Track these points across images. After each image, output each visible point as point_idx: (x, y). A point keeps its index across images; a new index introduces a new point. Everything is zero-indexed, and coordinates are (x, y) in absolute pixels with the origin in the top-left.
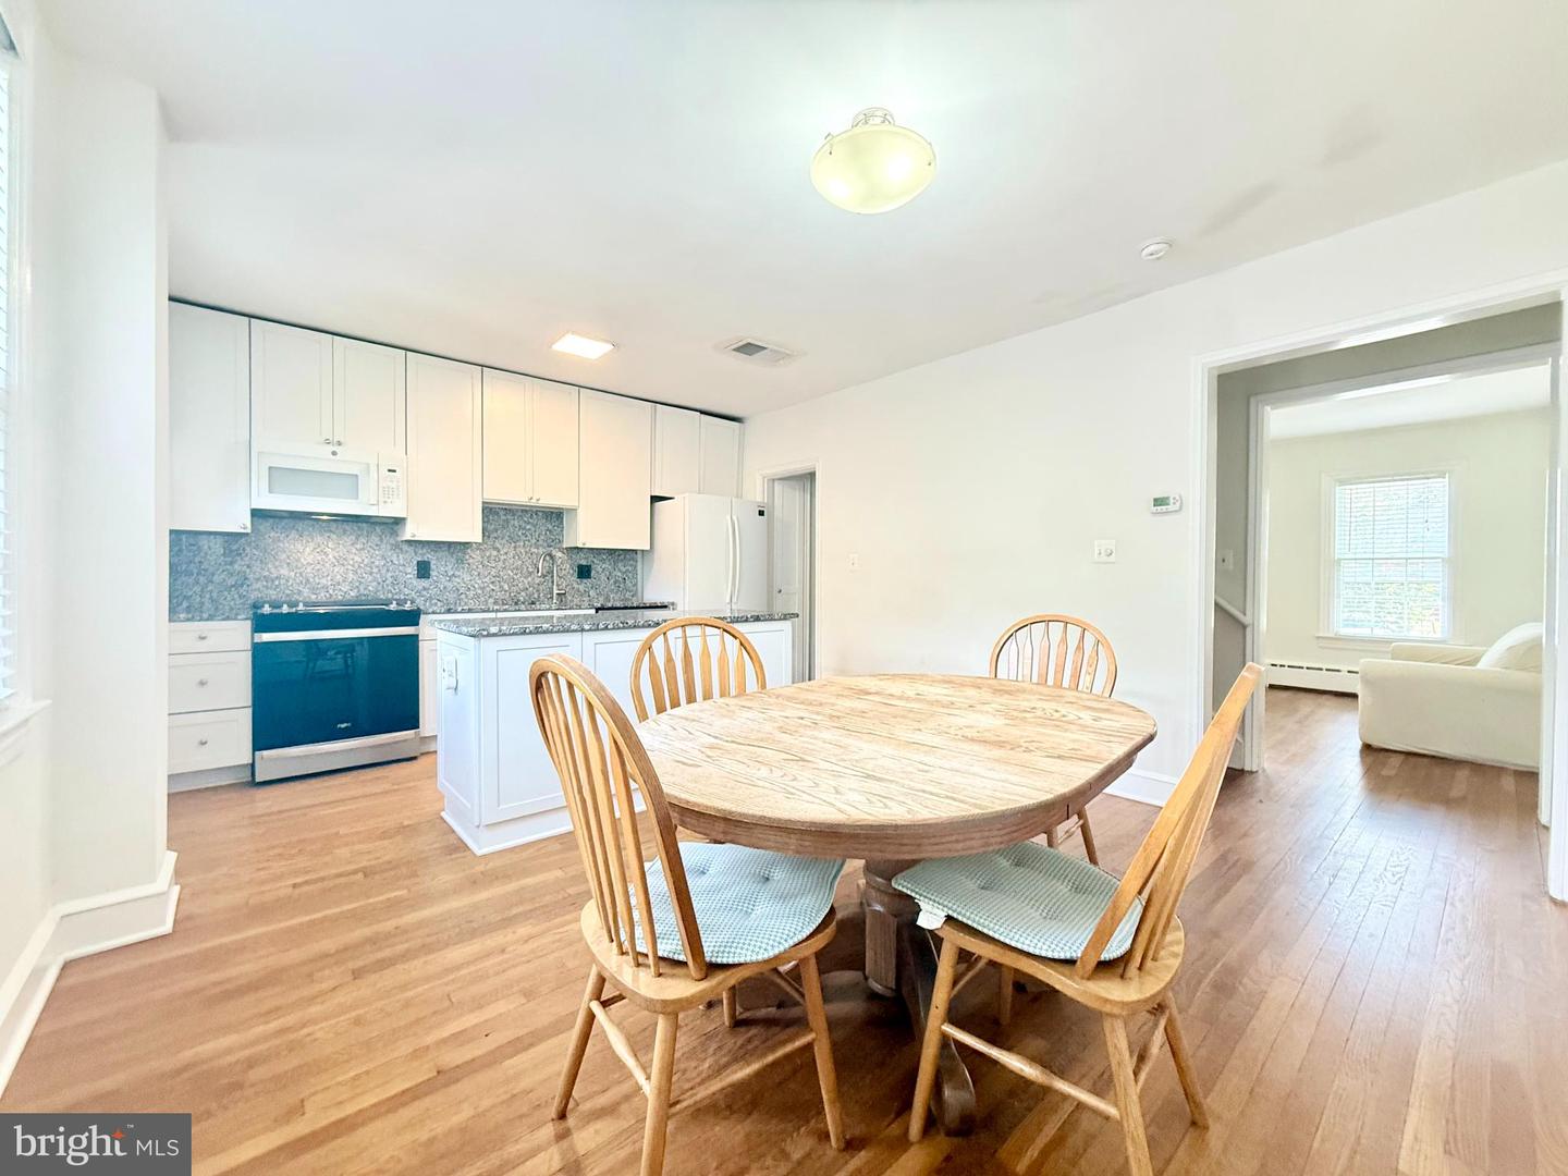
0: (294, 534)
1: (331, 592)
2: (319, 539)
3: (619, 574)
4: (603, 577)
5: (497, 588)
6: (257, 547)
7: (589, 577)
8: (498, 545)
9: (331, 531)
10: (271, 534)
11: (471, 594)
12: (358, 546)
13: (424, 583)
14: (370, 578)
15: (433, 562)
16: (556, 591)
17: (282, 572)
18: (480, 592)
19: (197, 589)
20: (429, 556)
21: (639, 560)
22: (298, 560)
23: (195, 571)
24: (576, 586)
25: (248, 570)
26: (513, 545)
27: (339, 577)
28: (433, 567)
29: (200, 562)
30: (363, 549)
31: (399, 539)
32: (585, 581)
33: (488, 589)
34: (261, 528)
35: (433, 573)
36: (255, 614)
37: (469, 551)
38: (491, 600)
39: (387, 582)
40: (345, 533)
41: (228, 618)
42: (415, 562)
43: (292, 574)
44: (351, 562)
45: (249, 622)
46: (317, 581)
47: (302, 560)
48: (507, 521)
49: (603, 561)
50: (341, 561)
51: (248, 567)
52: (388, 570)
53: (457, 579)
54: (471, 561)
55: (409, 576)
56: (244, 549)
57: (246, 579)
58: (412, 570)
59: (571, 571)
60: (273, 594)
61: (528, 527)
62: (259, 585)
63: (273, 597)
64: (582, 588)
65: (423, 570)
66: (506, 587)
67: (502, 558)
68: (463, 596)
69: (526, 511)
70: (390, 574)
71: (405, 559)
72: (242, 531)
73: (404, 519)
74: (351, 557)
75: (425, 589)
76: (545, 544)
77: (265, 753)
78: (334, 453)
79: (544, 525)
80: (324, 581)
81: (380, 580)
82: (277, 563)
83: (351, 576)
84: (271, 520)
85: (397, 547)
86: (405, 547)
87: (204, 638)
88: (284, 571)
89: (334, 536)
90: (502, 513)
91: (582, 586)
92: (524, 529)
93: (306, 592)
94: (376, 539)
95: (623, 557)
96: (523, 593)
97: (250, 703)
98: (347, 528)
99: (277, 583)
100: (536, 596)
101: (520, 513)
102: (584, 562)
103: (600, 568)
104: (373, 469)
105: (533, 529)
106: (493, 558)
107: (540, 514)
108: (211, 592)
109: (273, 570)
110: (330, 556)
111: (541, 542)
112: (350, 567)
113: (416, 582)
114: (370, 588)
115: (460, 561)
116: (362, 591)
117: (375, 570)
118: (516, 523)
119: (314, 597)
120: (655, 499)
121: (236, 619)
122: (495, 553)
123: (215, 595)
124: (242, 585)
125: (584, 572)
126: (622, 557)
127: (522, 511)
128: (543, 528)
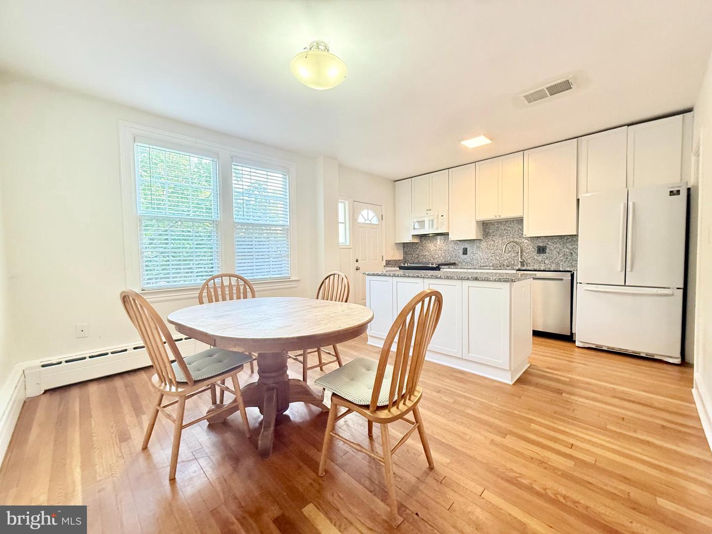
1: (438, 259)
4: (555, 252)
5: (494, 259)
6: (421, 246)
7: (545, 252)
8: (494, 239)
11: (483, 261)
13: (465, 256)
14: (448, 255)
15: (468, 248)
16: (519, 260)
18: (487, 260)
20: (467, 245)
22: (430, 250)
24: (536, 257)
27: (440, 255)
28: (468, 250)
32: (542, 255)
33: (490, 259)
35: (468, 253)
37: (482, 242)
39: (453, 256)
42: (462, 248)
43: (429, 254)
44: (443, 249)
46: (434, 256)
48: (498, 227)
49: (556, 243)
53: (477, 255)
54: (482, 247)
55: (460, 254)
58: (461, 252)
59: (533, 250)
61: (509, 229)
64: (540, 259)
65: (465, 251)
66: (498, 258)
67: (496, 244)
68: (480, 262)
69: (508, 221)
70: (454, 253)
71: (459, 247)
73: (448, 233)
74: (443, 247)
75: (466, 259)
76: (518, 237)
79: (516, 227)
81: (451, 256)
83: (443, 254)
85: (451, 243)
86: (455, 243)
88: (427, 253)
90: (496, 224)
91: (540, 257)
92: (507, 230)
96: (506, 261)
101: (504, 223)
102: (541, 245)
103: (551, 246)
105: (511, 230)
107: (514, 222)
111: (515, 236)
112: (443, 251)
113: (462, 256)
114: (448, 258)
115: (478, 247)
116: (446, 259)
118: (502, 227)
122: (493, 243)
125: (541, 250)
126: (570, 240)
127: (506, 221)
128: (517, 229)
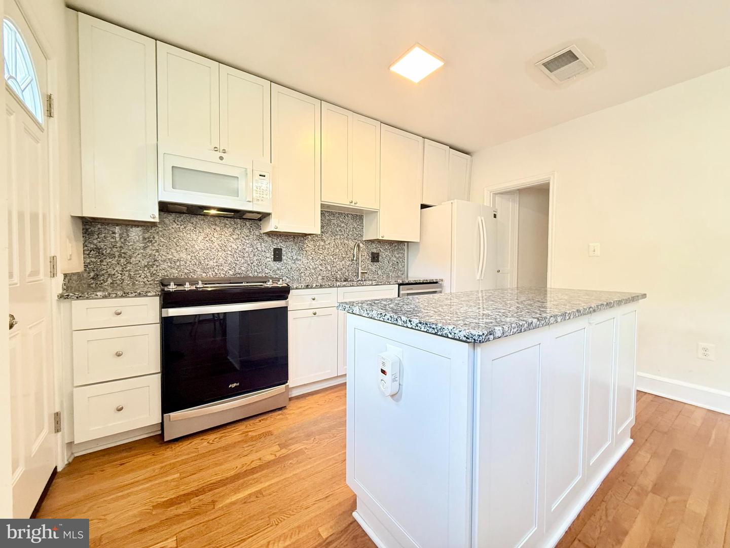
0: (190, 226)
1: (216, 271)
2: (207, 231)
3: (395, 259)
4: (386, 262)
5: (324, 269)
6: (163, 235)
7: (378, 261)
8: (324, 238)
9: (216, 225)
10: (173, 224)
11: (307, 273)
12: (235, 237)
13: (278, 265)
14: (243, 261)
15: (283, 249)
16: (360, 271)
17: (182, 255)
18: (313, 271)
19: (119, 268)
20: (281, 245)
21: (406, 248)
22: (193, 247)
23: (117, 254)
24: (371, 267)
25: (157, 254)
26: (334, 237)
27: (221, 260)
28: (284, 253)
29: (121, 247)
30: (238, 239)
31: (262, 232)
32: (376, 264)
33: (318, 269)
34: (167, 221)
35: (284, 258)
36: (163, 290)
37: (306, 241)
38: (320, 277)
39: (254, 264)
40: (225, 226)
41: (140, 295)
42: (272, 249)
43: (189, 257)
44: (230, 249)
45: (158, 298)
46: (207, 263)
47: (196, 246)
48: (330, 220)
49: (386, 249)
50: (223, 248)
51: (157, 251)
52: (254, 255)
53: (299, 262)
54: (306, 249)
55: (268, 259)
56: (154, 238)
57: (155, 260)
58: (270, 255)
59: (368, 257)
60: (175, 273)
61: (342, 225)
62: (164, 266)
63: (176, 275)
64: (374, 269)
65: (278, 255)
66: (329, 268)
67: (327, 247)
68: (303, 275)
70: (255, 258)
71: (266, 247)
72: (152, 220)
73: (269, 214)
74: (230, 244)
75: (278, 269)
76: (352, 238)
77: (172, 414)
78: (221, 158)
80: (211, 263)
81: (249, 262)
82: (178, 249)
83: (230, 259)
84: (173, 215)
85: (260, 237)
86: (266, 238)
87: (119, 314)
88: (183, 255)
89: (218, 229)
91: (374, 267)
92: (340, 226)
93: (199, 272)
94: (246, 231)
95: (398, 245)
96: (339, 272)
97: (159, 370)
98: (227, 222)
99: (178, 264)
100: (347, 274)
101: (337, 216)
102: (375, 251)
103: (385, 254)
104: (250, 172)
105: (346, 227)
106: (321, 247)
107: (349, 216)
108: (129, 271)
109: (175, 254)
110: (216, 244)
111: (350, 236)
112: (229, 253)
113: (273, 264)
114: (243, 268)
115: (301, 249)
116: (237, 270)
117: (246, 255)
118: (335, 222)
119: (204, 275)
120: (423, 206)
121: (147, 296)
122: (322, 243)
123: (132, 274)
124: (152, 266)
125: (375, 258)
